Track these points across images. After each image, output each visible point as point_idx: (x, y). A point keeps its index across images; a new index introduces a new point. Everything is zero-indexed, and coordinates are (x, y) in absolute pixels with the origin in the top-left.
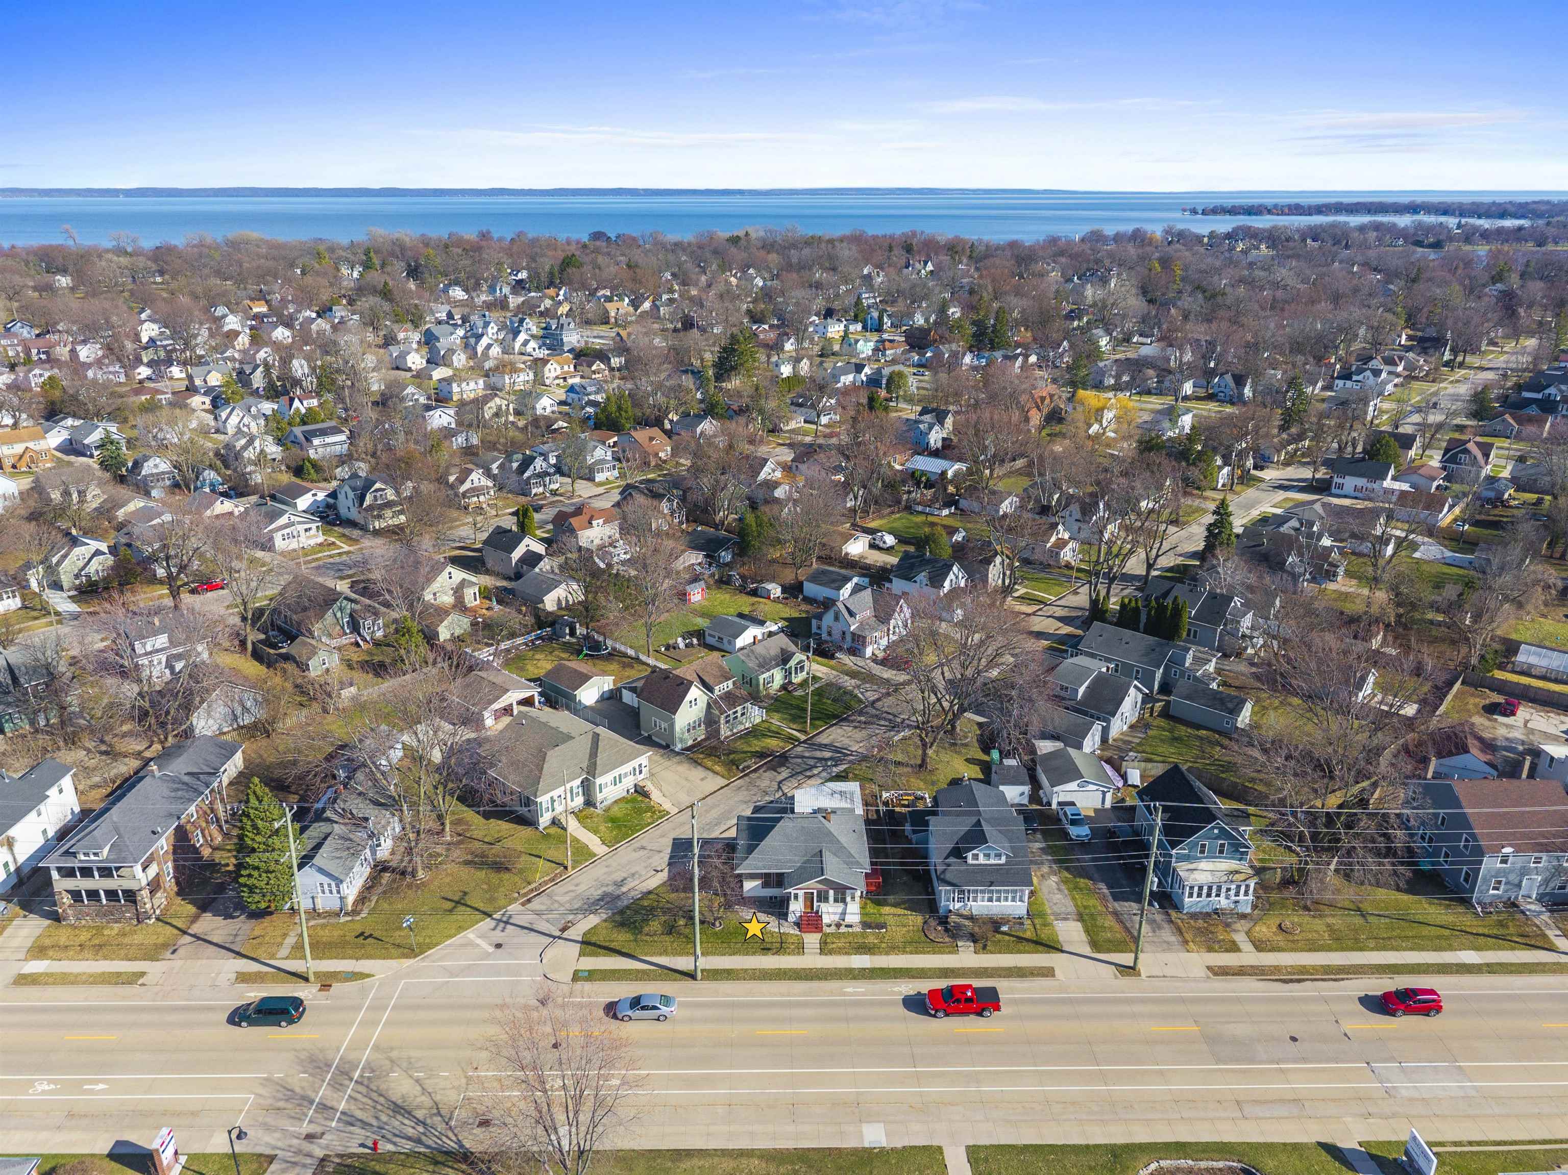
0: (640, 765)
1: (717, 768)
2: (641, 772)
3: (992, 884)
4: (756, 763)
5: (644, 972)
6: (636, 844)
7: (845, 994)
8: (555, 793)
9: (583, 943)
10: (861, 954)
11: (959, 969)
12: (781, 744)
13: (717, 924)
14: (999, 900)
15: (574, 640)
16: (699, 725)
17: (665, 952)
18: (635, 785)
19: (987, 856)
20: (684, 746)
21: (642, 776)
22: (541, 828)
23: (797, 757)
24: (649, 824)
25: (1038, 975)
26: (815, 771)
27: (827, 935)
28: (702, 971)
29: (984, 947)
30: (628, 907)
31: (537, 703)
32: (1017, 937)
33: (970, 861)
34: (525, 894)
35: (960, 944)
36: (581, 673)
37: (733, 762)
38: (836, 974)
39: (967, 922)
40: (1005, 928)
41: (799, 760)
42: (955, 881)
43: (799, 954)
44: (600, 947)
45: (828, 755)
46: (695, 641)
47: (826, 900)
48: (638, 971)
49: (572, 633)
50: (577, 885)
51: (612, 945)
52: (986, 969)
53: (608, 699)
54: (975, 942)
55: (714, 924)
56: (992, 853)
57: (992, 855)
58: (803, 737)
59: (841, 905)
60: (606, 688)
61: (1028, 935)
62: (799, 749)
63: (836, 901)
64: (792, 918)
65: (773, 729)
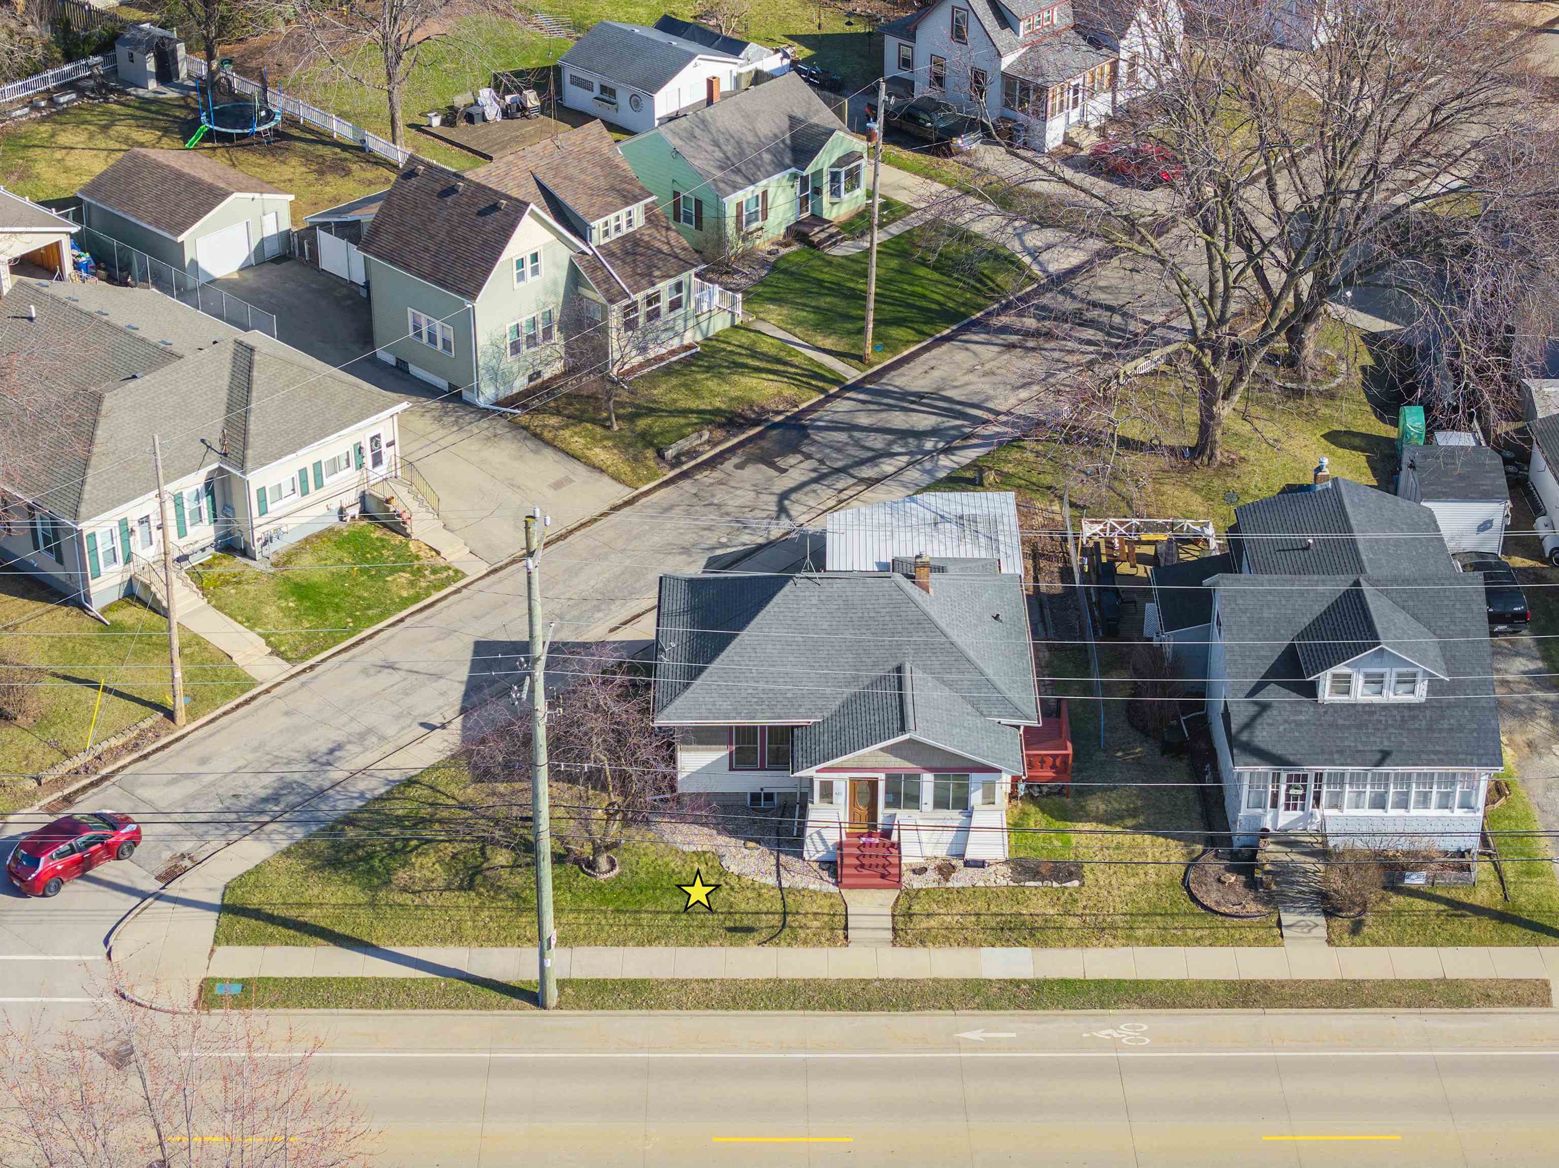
0: (375, 440)
1: (599, 454)
2: (377, 460)
3: (1384, 757)
4: (712, 443)
5: (399, 985)
6: (369, 654)
7: (958, 1045)
8: (133, 511)
9: (224, 909)
10: (1007, 943)
11: (1282, 984)
12: (789, 391)
13: (603, 862)
14: (1403, 803)
15: (171, 94)
16: (547, 334)
17: (457, 936)
18: (363, 498)
19: (1375, 681)
20: (504, 393)
21: (382, 470)
22: (96, 607)
23: (835, 427)
24: (405, 602)
25: (1504, 1000)
26: (888, 466)
27: (913, 895)
28: (562, 984)
29: (1356, 929)
30: (349, 820)
31: (68, 268)
32: (1449, 902)
33: (1326, 694)
34: (60, 782)
35: (1287, 918)
36: (194, 183)
37: (646, 439)
38: (936, 994)
39: (1309, 864)
40: (1416, 880)
41: (842, 437)
42: (1278, 750)
43: (832, 941)
44: (271, 919)
45: (924, 421)
46: (532, 99)
47: (913, 801)
48: (381, 983)
49: (166, 74)
50: (203, 761)
51: (310, 916)
52: (1357, 984)
53: (278, 260)
54: (1330, 913)
55: (592, 865)
56: (1391, 674)
57: (1391, 678)
58: (852, 374)
59: (954, 817)
60: (270, 230)
61: (1481, 897)
62: (841, 406)
63: (940, 803)
64: (814, 849)
65: (764, 347)
